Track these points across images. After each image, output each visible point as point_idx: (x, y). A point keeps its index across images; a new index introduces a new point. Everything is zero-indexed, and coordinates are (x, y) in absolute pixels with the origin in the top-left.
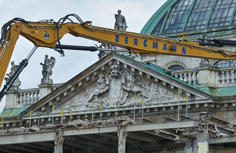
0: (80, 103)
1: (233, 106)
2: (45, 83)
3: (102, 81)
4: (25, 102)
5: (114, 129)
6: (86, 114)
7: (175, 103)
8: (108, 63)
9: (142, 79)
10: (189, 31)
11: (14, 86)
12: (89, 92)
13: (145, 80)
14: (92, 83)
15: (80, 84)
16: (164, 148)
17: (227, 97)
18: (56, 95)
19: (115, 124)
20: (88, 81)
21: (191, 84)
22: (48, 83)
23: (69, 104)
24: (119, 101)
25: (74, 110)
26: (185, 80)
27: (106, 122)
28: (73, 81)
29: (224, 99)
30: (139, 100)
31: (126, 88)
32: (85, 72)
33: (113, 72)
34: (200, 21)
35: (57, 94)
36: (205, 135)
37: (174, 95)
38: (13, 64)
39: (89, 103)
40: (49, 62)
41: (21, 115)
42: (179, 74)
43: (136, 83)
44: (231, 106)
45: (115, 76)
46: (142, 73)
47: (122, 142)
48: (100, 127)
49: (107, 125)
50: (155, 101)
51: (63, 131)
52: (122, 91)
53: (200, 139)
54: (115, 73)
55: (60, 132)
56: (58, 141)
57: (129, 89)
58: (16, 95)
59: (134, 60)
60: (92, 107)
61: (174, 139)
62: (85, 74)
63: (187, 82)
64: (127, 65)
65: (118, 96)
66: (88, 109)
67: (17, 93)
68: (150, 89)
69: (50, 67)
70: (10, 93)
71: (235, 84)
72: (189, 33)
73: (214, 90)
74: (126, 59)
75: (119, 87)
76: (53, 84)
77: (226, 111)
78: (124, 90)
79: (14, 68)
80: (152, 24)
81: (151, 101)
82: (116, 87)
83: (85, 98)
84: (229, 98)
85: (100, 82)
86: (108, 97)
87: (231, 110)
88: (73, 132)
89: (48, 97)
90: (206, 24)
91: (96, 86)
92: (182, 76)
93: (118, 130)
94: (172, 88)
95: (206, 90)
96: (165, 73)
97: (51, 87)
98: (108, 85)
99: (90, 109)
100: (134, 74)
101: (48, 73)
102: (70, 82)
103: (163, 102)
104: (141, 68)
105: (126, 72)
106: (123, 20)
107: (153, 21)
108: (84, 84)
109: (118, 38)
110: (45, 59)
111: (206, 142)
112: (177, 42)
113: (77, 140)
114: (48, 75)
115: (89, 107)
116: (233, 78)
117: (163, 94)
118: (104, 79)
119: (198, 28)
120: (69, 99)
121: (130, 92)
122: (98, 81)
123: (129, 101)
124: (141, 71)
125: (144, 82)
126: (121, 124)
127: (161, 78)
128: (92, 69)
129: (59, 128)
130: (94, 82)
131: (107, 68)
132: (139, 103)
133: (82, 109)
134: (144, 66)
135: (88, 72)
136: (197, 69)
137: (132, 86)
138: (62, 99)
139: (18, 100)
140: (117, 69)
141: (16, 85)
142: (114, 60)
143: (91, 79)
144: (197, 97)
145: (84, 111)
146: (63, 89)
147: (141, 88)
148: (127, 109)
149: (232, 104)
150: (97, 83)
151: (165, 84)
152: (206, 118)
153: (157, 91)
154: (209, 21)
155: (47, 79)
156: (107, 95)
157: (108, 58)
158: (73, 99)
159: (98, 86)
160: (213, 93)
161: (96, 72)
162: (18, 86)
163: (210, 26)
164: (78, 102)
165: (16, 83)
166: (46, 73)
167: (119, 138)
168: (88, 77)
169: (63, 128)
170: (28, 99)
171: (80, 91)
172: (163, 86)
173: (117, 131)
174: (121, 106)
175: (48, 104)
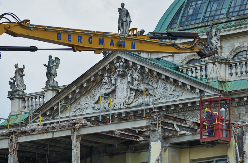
0: (86, 105)
1: (245, 100)
2: (49, 86)
3: (108, 81)
4: (30, 107)
5: (68, 133)
6: (92, 117)
7: (183, 101)
8: (113, 61)
9: (149, 76)
10: (208, 21)
11: (19, 90)
12: (95, 93)
13: (152, 77)
14: (98, 83)
15: (85, 85)
16: (128, 150)
17: (237, 91)
18: (60, 97)
19: (69, 127)
20: (94, 81)
21: (200, 79)
22: (52, 86)
23: (75, 107)
24: (125, 101)
25: (81, 113)
26: (194, 75)
27: (60, 126)
28: (78, 82)
29: (235, 93)
30: (147, 98)
31: (132, 86)
32: (90, 72)
33: (118, 70)
34: (219, 10)
35: (62, 96)
36: (158, 134)
37: (183, 92)
38: (17, 67)
39: (96, 105)
40: (53, 62)
41: (26, 122)
42: (187, 69)
43: (142, 81)
44: (242, 101)
45: (120, 74)
46: (148, 70)
47: (75, 146)
48: (53, 132)
49: (60, 129)
50: (163, 100)
51: (17, 137)
52: (129, 90)
53: (153, 139)
54: (121, 71)
55: (14, 139)
56: (12, 148)
57: (135, 88)
58: (21, 100)
59: (140, 57)
60: (98, 109)
61: (138, 139)
62: (90, 74)
63: (196, 77)
64: (133, 62)
65: (124, 95)
66: (95, 112)
67: (22, 98)
68: (157, 87)
69: (55, 69)
70: (15, 98)
71: (246, 77)
72: (208, 24)
73: (224, 84)
74: (131, 55)
75: (125, 86)
76: (59, 86)
77: (238, 106)
78: (131, 89)
79: (18, 71)
80: (169, 16)
81: (160, 99)
82: (122, 86)
83: (91, 100)
84: (239, 92)
85: (106, 82)
86: (115, 97)
87: (243, 105)
88: (27, 138)
89: (53, 101)
90: (225, 13)
91: (102, 86)
92: (190, 71)
93: (72, 134)
94: (180, 84)
95: (215, 85)
96: (173, 68)
97: (56, 90)
98: (113, 84)
99: (97, 111)
100: (140, 71)
101: (52, 75)
102: (75, 84)
103: (171, 100)
104: (147, 64)
105: (132, 70)
106: (127, 14)
107: (170, 13)
108: (89, 84)
109: (60, 36)
110: (49, 60)
111: (159, 141)
112: (125, 37)
113: (37, 146)
114: (53, 77)
115: (96, 109)
116: (245, 70)
117: (171, 91)
118: (109, 79)
119: (217, 17)
120: (75, 101)
121: (137, 91)
122: (104, 80)
123: (136, 101)
124: (147, 68)
125: (151, 80)
126: (74, 127)
127: (168, 75)
128: (97, 68)
129: (12, 134)
130: (99, 82)
131: (112, 66)
132: (147, 102)
133: (88, 111)
134: (149, 62)
135: (92, 71)
136: (205, 63)
137: (139, 84)
138: (67, 102)
139: (23, 106)
140: (123, 66)
141: (21, 89)
142: (119, 58)
143: (96, 79)
144: (206, 92)
145: (90, 114)
146: (67, 91)
147: (148, 86)
148: (134, 109)
149: (243, 98)
150: (102, 83)
151: (173, 80)
152: (159, 116)
153: (165, 89)
154: (229, 10)
155: (52, 81)
156: (113, 96)
157: (113, 56)
158: (79, 101)
159: (104, 86)
160: (224, 88)
161: (101, 72)
162: (23, 90)
163: (230, 15)
164: (84, 104)
165: (21, 87)
166: (50, 75)
167: (73, 142)
168: (93, 77)
169: (16, 134)
170: (34, 104)
171: (86, 92)
172: (170, 83)
173: (70, 134)
174: (129, 106)
175: (53, 108)
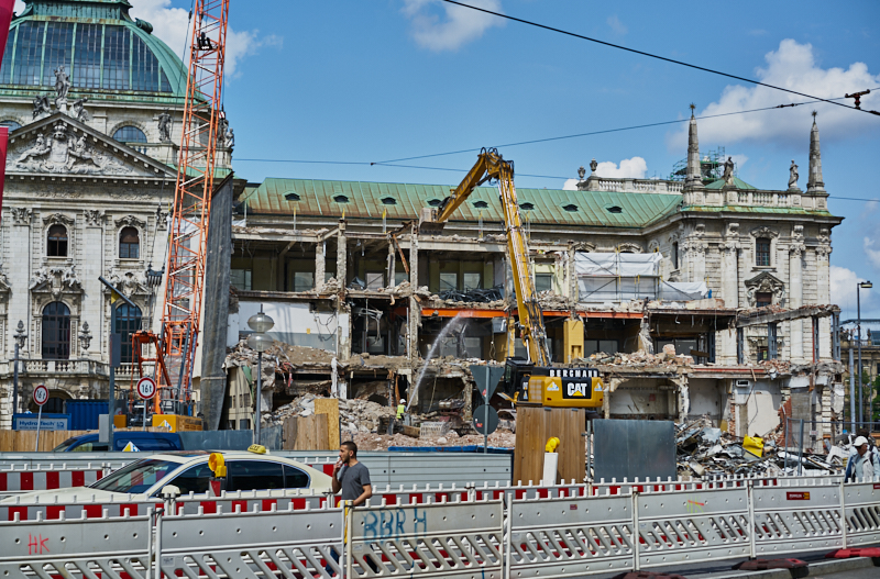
6: (23, 176)
14: (29, 142)
15: (13, 141)
24: (65, 166)
30: (90, 168)
31: (74, 153)
37: (138, 169)
42: (134, 146)
46: (96, 140)
52: (68, 155)
54: (60, 135)
57: (77, 155)
62: (22, 131)
65: (62, 160)
75: (64, 151)
78: (71, 155)
85: (40, 142)
86: (49, 160)
94: (134, 161)
98: (49, 147)
99: (25, 171)
105: (72, 136)
117: (119, 165)
118: (44, 140)
121: (79, 158)
125: (95, 149)
127: (122, 149)
135: (25, 129)
140: (64, 131)
147: (92, 155)
148: (79, 176)
172: (121, 158)
